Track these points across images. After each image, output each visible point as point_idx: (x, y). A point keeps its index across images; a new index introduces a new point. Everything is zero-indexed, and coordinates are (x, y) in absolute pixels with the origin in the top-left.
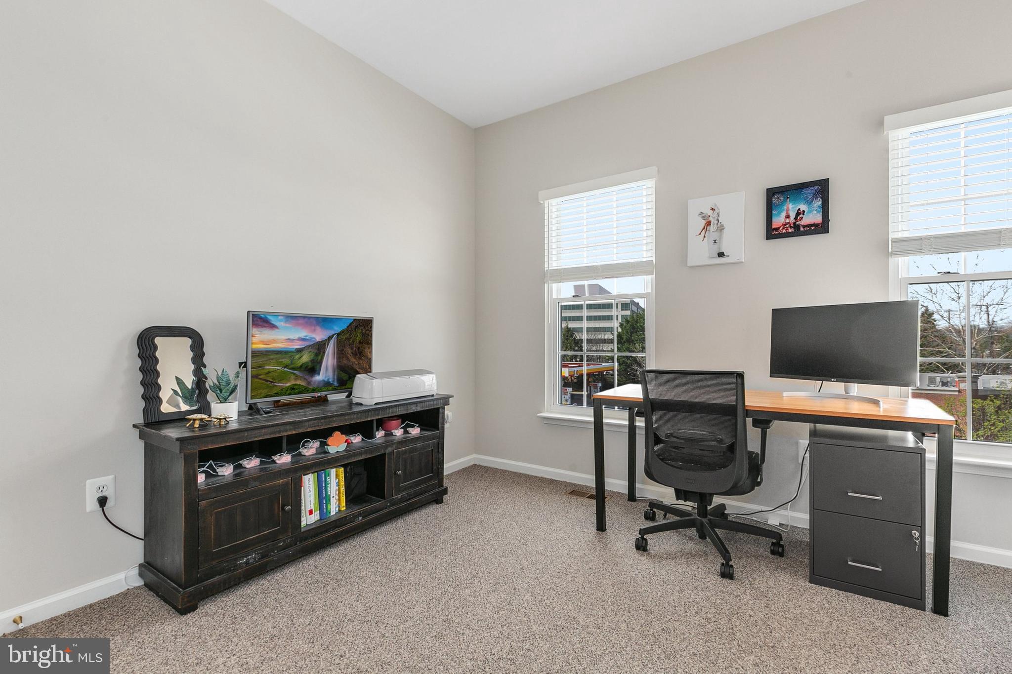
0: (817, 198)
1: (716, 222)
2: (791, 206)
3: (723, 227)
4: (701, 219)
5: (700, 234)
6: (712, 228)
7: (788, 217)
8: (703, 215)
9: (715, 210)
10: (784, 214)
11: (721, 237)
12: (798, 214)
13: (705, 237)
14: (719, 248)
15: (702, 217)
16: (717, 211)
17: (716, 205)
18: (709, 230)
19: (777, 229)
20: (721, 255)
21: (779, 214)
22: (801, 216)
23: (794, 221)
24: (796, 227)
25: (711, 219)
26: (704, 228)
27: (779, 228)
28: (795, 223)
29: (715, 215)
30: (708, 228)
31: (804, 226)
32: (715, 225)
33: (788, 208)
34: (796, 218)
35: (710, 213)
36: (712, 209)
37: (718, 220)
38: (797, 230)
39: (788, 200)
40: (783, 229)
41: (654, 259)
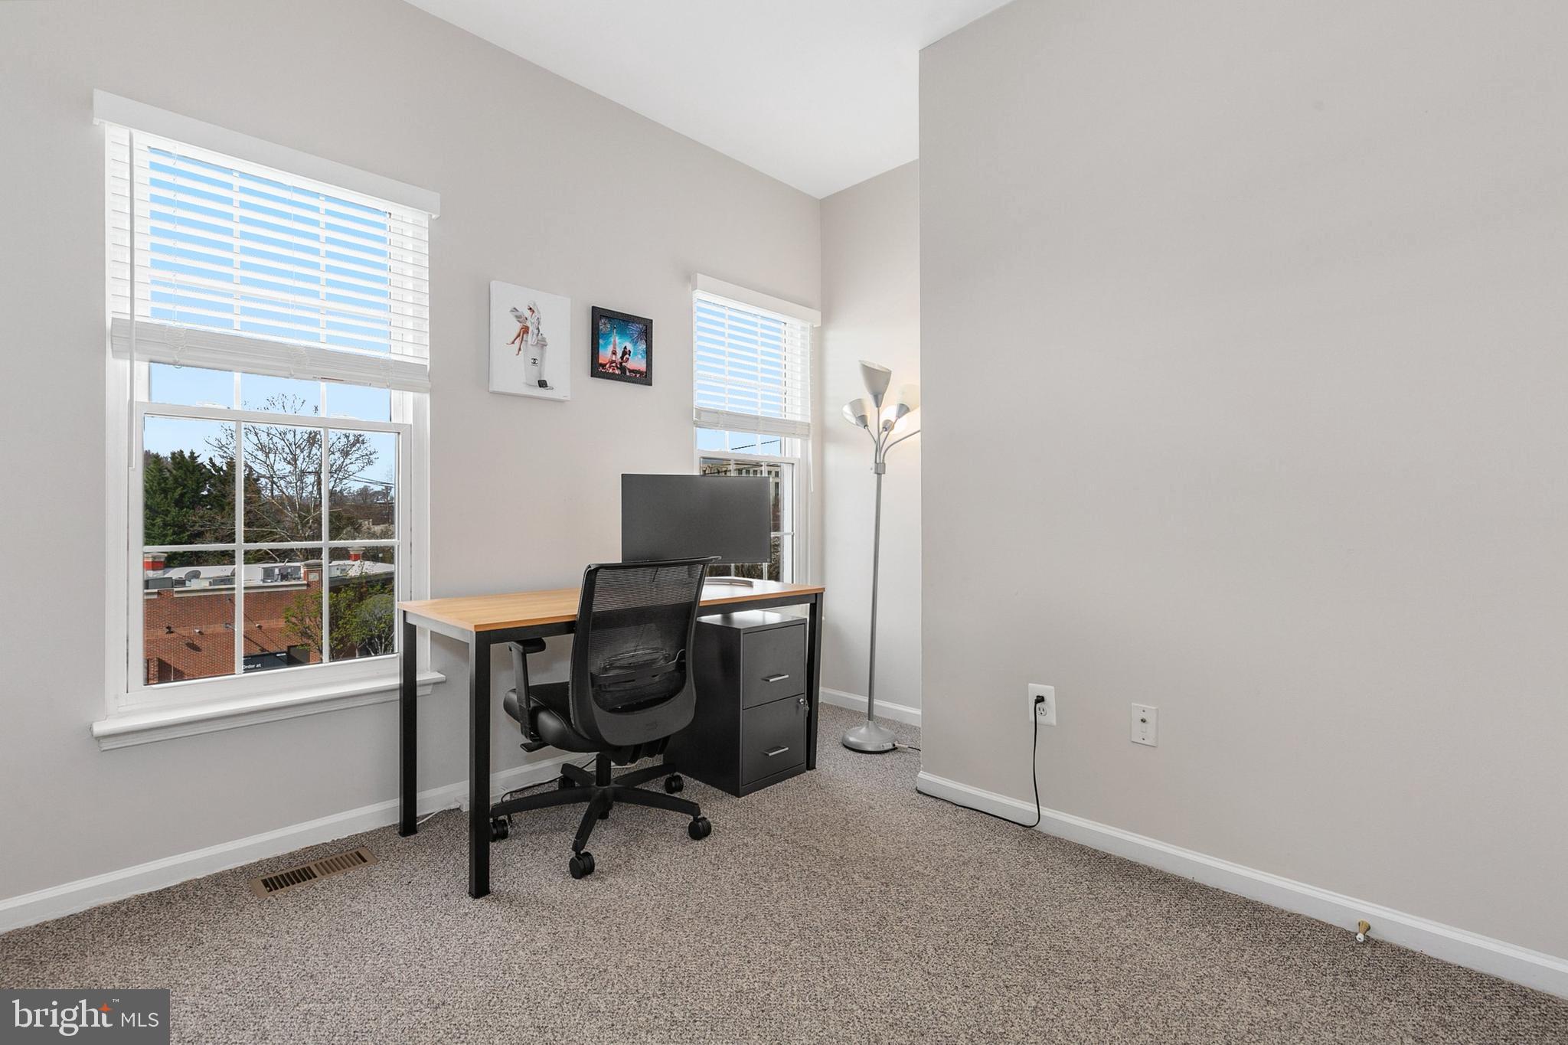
0: (641, 339)
1: (536, 331)
2: (618, 341)
3: (545, 341)
4: (515, 319)
5: (513, 343)
6: (531, 338)
7: (614, 353)
8: (518, 314)
9: (533, 311)
10: (610, 348)
11: (542, 356)
12: (624, 353)
13: (520, 349)
14: (541, 375)
15: (516, 317)
16: (536, 313)
17: (535, 305)
18: (526, 341)
19: (603, 366)
20: (542, 384)
21: (606, 345)
22: (627, 356)
23: (620, 360)
24: (623, 369)
25: (528, 324)
26: (519, 335)
27: (605, 365)
28: (621, 363)
29: (534, 320)
30: (525, 336)
31: (630, 371)
32: (535, 336)
33: (615, 341)
34: (622, 358)
35: (528, 314)
36: (531, 309)
37: (538, 329)
38: (623, 374)
39: (615, 330)
40: (610, 367)
41: (427, 363)
